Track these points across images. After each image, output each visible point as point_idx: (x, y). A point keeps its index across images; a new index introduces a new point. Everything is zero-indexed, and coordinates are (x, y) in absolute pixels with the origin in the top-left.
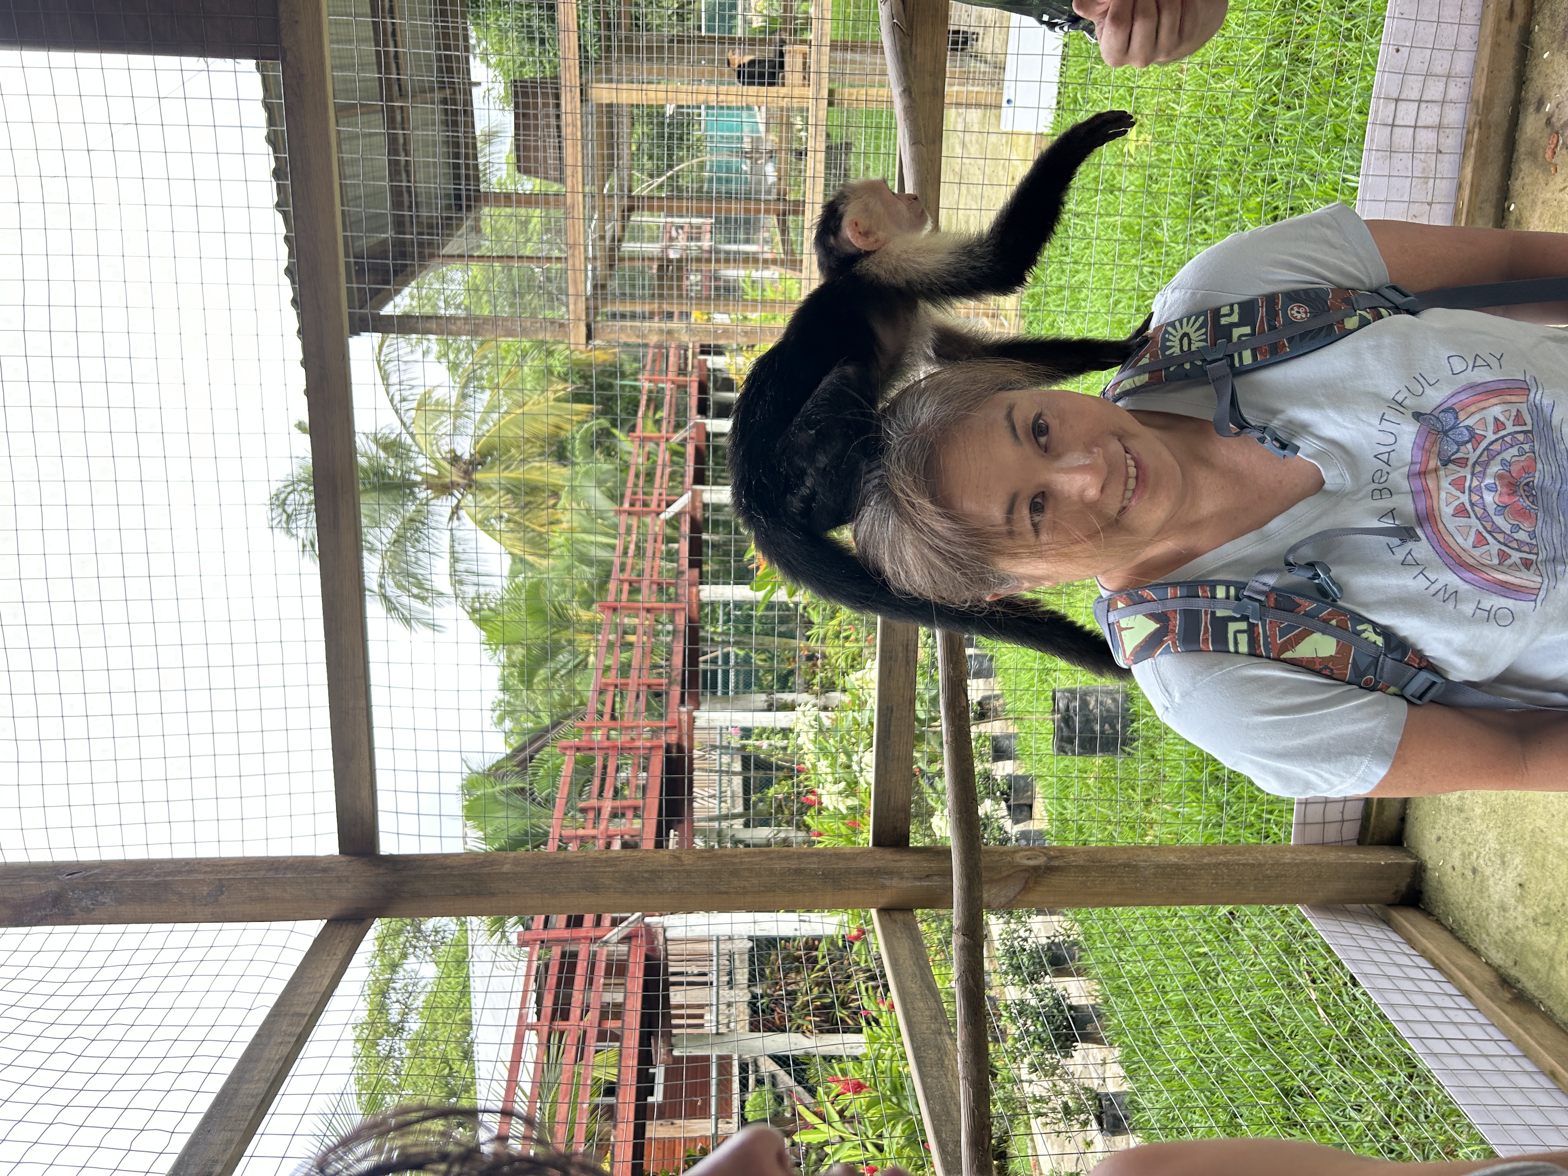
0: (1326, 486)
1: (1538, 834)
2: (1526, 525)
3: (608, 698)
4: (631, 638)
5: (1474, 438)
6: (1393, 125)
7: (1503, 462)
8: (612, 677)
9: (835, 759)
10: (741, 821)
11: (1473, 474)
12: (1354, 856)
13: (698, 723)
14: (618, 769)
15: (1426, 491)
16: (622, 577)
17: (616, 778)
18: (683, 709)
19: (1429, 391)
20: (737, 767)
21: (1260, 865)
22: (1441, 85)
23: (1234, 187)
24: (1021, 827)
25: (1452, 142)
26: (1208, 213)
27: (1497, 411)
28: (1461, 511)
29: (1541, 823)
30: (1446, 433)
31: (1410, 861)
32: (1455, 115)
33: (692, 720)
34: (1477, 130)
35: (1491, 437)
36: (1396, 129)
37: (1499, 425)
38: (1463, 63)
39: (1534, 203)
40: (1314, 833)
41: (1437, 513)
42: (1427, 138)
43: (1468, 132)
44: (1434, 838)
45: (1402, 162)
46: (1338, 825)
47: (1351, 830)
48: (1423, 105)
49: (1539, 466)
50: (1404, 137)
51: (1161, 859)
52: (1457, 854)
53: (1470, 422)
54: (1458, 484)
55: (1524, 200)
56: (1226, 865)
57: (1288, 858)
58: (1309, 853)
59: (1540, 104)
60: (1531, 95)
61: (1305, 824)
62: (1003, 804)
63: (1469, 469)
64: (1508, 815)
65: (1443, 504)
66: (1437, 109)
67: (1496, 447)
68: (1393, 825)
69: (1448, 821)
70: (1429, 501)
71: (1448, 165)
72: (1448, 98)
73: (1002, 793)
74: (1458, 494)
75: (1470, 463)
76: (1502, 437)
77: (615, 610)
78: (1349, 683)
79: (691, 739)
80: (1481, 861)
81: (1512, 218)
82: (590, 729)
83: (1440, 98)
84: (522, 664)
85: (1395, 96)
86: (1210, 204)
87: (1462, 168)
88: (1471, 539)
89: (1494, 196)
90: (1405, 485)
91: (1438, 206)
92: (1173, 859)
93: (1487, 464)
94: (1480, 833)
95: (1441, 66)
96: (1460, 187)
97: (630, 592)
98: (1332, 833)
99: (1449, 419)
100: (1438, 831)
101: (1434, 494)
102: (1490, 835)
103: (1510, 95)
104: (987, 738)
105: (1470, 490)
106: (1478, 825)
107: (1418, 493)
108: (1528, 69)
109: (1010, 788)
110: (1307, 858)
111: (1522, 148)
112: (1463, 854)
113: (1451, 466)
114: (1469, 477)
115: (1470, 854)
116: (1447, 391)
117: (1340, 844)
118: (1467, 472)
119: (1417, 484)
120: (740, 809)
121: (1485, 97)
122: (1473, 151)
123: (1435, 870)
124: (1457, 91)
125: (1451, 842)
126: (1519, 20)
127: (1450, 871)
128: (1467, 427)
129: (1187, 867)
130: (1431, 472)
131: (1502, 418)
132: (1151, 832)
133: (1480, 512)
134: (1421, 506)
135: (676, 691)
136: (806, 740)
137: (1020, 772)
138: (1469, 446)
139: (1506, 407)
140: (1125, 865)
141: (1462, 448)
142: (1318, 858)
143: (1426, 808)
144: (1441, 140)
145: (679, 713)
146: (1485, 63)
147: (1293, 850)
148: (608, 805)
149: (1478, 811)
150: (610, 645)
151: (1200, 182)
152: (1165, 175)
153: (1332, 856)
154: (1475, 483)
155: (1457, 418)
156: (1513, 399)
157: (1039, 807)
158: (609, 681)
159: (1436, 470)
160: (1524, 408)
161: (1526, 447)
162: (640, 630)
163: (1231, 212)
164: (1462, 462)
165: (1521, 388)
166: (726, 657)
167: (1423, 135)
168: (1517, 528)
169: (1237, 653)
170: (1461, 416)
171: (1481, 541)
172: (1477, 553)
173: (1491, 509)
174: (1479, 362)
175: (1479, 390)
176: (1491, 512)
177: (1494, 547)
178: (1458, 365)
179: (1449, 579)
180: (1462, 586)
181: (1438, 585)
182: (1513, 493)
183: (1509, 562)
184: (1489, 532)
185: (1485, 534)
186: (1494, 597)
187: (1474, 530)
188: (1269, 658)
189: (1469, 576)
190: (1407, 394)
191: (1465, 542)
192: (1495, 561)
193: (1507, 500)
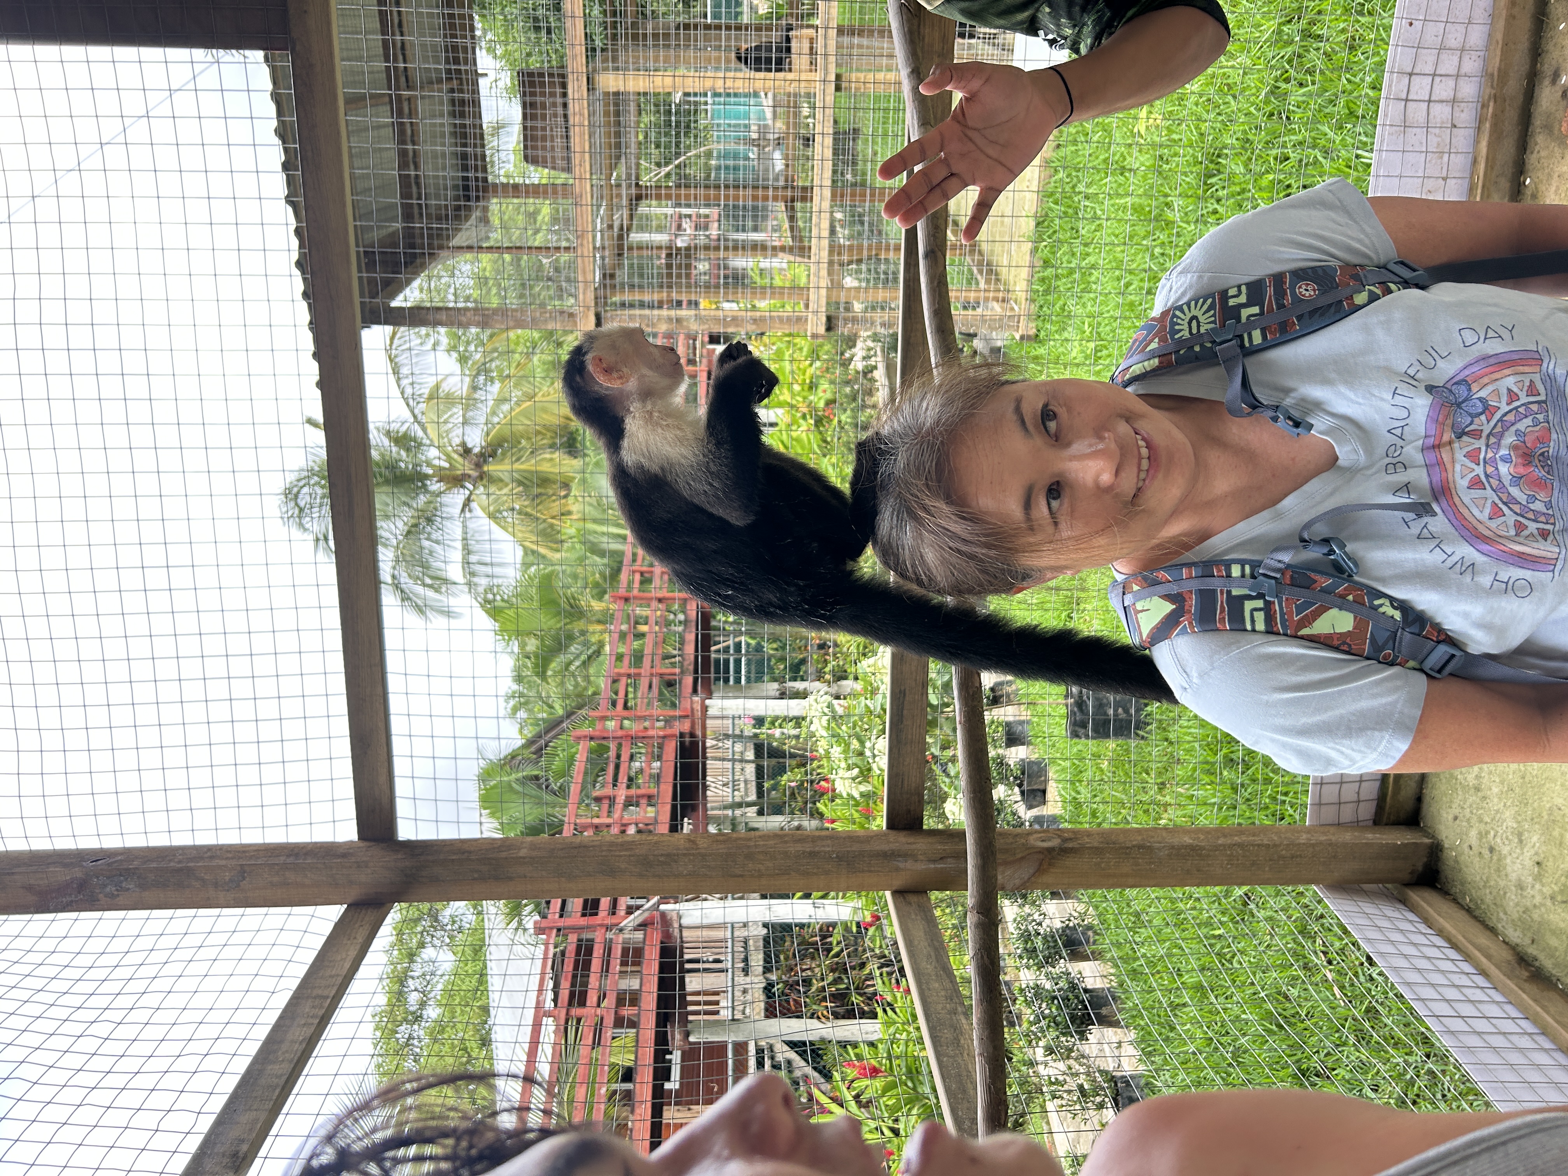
0: (1340, 462)
1: (1556, 812)
2: (1542, 496)
3: (621, 688)
4: (644, 628)
5: (1487, 409)
6: (1407, 100)
7: (1517, 433)
8: (624, 668)
9: (848, 745)
10: (755, 809)
11: (1487, 446)
12: (1370, 836)
13: (711, 712)
14: (632, 758)
15: (1440, 463)
16: (634, 565)
17: (630, 768)
18: (696, 699)
19: (1441, 363)
20: (750, 755)
21: (1275, 846)
22: (1456, 59)
23: (1246, 166)
24: (1035, 812)
25: (1466, 116)
26: (1220, 193)
27: (1510, 382)
28: (1476, 484)
29: (1559, 801)
30: (1459, 405)
31: (1427, 841)
32: (1469, 89)
33: (705, 709)
34: (1492, 104)
35: (1505, 408)
36: (1410, 104)
37: (1512, 396)
38: (1477, 36)
39: (1550, 176)
40: (1329, 814)
41: (1452, 485)
42: (1441, 112)
43: (1483, 106)
44: (1451, 817)
45: (1416, 137)
46: (1355, 805)
47: (1367, 811)
48: (1437, 79)
49: (1554, 436)
50: (1418, 112)
51: (1176, 841)
52: (1473, 833)
53: (1483, 394)
54: (1473, 456)
55: (1540, 174)
56: (1240, 845)
57: (1303, 838)
58: (1324, 833)
59: (1556, 76)
60: (1547, 68)
61: (1320, 805)
62: (1017, 790)
63: (1483, 441)
64: (1525, 794)
65: (1458, 476)
66: (1451, 83)
67: (1510, 417)
68: (1409, 805)
69: (1465, 800)
70: (1444, 474)
71: (1463, 139)
72: (1463, 72)
73: (1016, 778)
74: (1473, 466)
75: (1484, 434)
76: (1516, 408)
77: (627, 600)
78: (1367, 658)
79: (704, 728)
80: (1498, 840)
81: (1528, 192)
82: (604, 718)
83: (1455, 72)
84: (536, 655)
85: (1409, 70)
86: (1221, 184)
87: (1477, 142)
88: (1487, 511)
89: (1509, 171)
90: (1419, 458)
91: (1454, 181)
92: (1187, 840)
93: (1501, 435)
94: (1497, 811)
95: (1455, 38)
96: (1475, 161)
97: (642, 583)
98: (1347, 814)
99: (1462, 391)
100: (1455, 810)
101: (1449, 466)
102: (1507, 814)
103: (1525, 68)
104: (1000, 724)
105: (1485, 462)
106: (1495, 804)
107: (1432, 465)
108: (1544, 41)
109: (1023, 773)
110: (1323, 838)
111: (1538, 121)
112: (1480, 833)
113: (1465, 438)
114: (1483, 449)
115: (1487, 833)
116: (1460, 364)
117: (1356, 825)
118: (1481, 444)
119: (1432, 456)
120: (753, 797)
121: (1499, 69)
122: (1488, 125)
123: (1452, 849)
124: (1472, 65)
125: (1468, 821)
127: (1467, 850)
128: (1480, 399)
129: (1202, 848)
130: (1445, 445)
131: (1515, 390)
132: (1165, 815)
133: (1494, 483)
134: (1436, 479)
135: (689, 680)
136: (819, 727)
137: (1034, 757)
138: (1483, 417)
139: (1519, 377)
140: (1139, 847)
141: (1476, 420)
142: (1333, 838)
143: (1443, 788)
144: (1456, 114)
145: (692, 701)
146: (1499, 36)
147: (1309, 830)
148: (622, 793)
149: (1495, 790)
150: (623, 635)
151: (1212, 162)
152: (1176, 154)
153: (1347, 837)
154: (1490, 455)
155: (1470, 390)
156: (1526, 369)
157: (1053, 791)
158: (622, 671)
159: (1450, 443)
160: (1537, 378)
161: (1541, 417)
162: (652, 621)
163: (1243, 191)
164: (1476, 434)
165: (1533, 358)
166: (738, 646)
167: (1436, 109)
168: (1532, 499)
169: (1254, 630)
170: (1475, 388)
171: (1497, 512)
172: (1493, 524)
173: (1506, 480)
174: (1491, 334)
175: (1492, 361)
176: (1507, 483)
177: (1510, 518)
178: (1469, 337)
179: (1466, 551)
180: (1479, 558)
181: (1455, 558)
182: (1528, 463)
183: (1526, 533)
184: (1505, 503)
185: (1501, 505)
186: (1512, 568)
187: (1489, 502)
188: (1286, 635)
189: (1486, 548)
190: (1419, 367)
191: (1481, 514)
192: (1512, 532)
193: (1522, 470)
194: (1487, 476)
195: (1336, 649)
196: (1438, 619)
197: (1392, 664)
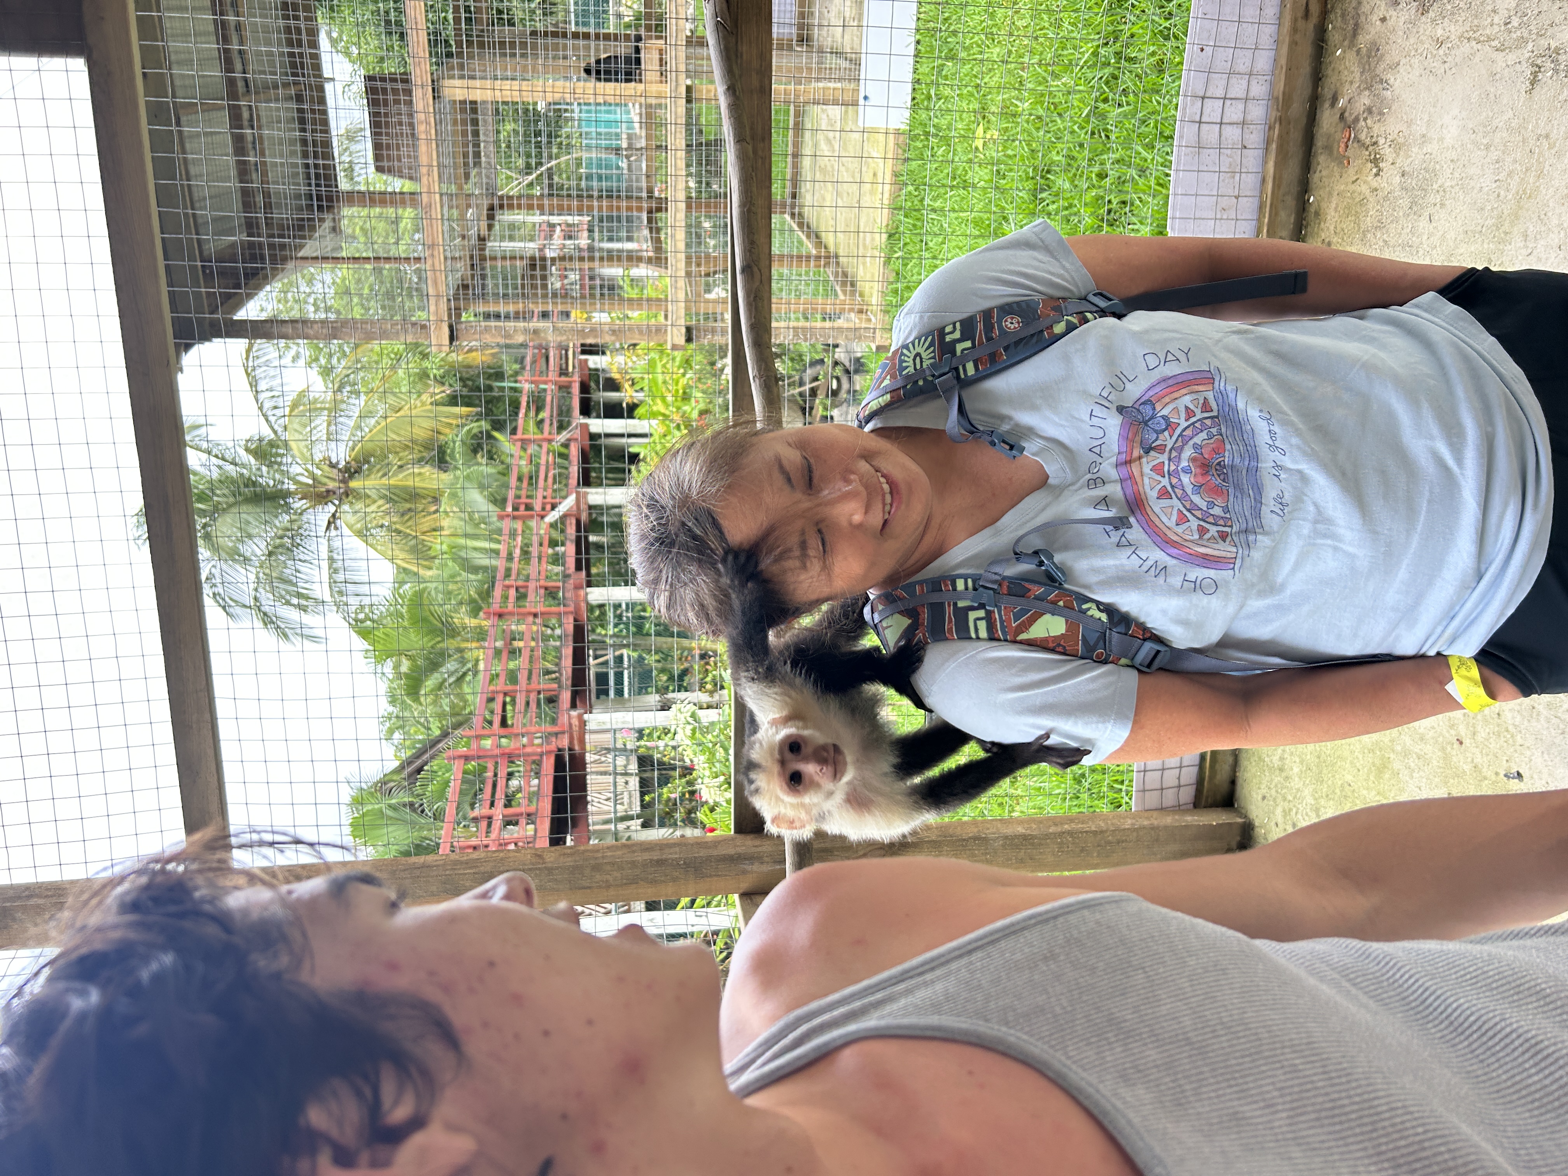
0: (1050, 481)
1: (1347, 788)
2: (1220, 501)
3: (497, 706)
4: (519, 644)
5: (1170, 426)
6: (1200, 122)
7: (1195, 446)
8: (500, 685)
9: (713, 754)
10: (639, 822)
11: (1170, 459)
12: (1189, 818)
13: (591, 726)
14: (510, 775)
15: (1131, 477)
16: (507, 582)
17: (507, 786)
18: (574, 713)
19: (1129, 386)
20: (633, 767)
21: (1102, 832)
22: (1244, 83)
23: (1072, 182)
25: (1255, 137)
26: (1051, 207)
27: (1187, 400)
28: (1164, 494)
29: (1349, 778)
30: (1146, 423)
31: (1240, 820)
32: (1258, 112)
33: (583, 723)
34: (1277, 126)
35: (1184, 424)
36: (1203, 126)
37: (1189, 413)
38: (1264, 62)
39: (1330, 194)
40: (1152, 800)
41: (1143, 497)
42: (1232, 134)
43: (1270, 128)
44: (1260, 797)
45: (1210, 157)
46: (1176, 790)
47: (1187, 795)
48: (1228, 102)
49: (1227, 449)
50: (1210, 134)
51: (1009, 831)
52: (1279, 811)
53: (1165, 412)
54: (1158, 469)
55: (1321, 193)
56: (1070, 833)
57: (1128, 823)
58: (1148, 818)
59: (1335, 99)
60: (1327, 92)
61: (1144, 791)
63: (1166, 455)
64: (1321, 772)
65: (1147, 488)
66: (1240, 106)
67: (1188, 432)
68: (1225, 788)
69: (1272, 780)
70: (1135, 487)
71: (1252, 159)
72: (1251, 95)
74: (1159, 478)
75: (1168, 449)
76: (1193, 424)
77: (500, 616)
78: (1082, 658)
79: (582, 741)
80: (1299, 816)
81: (1312, 210)
82: (479, 737)
83: (1244, 96)
84: (407, 676)
85: (1201, 94)
86: (1052, 199)
87: (1265, 162)
88: (1174, 518)
89: (1295, 189)
90: (1113, 474)
91: (1245, 199)
92: (1020, 830)
93: (1181, 450)
94: (1298, 790)
95: (1243, 64)
96: (1264, 181)
97: (518, 599)
98: (1169, 798)
99: (1147, 410)
100: (1264, 791)
101: (1138, 479)
102: (1306, 792)
103: (1307, 92)
105: (1169, 474)
106: (1296, 783)
107: (1126, 480)
108: (1323, 66)
110: (1146, 823)
111: (1320, 142)
112: (1284, 811)
113: (1152, 453)
114: (1166, 462)
115: (1290, 810)
116: (1145, 385)
117: (1178, 808)
118: (1164, 458)
119: (1124, 471)
120: (637, 809)
121: (1284, 93)
122: (1274, 146)
123: (1261, 827)
124: (1259, 89)
125: (1275, 800)
126: (1314, 19)
127: (1274, 827)
128: (1163, 417)
129: (1033, 837)
130: (1135, 460)
131: (1192, 407)
132: (1017, 808)
133: (1179, 492)
134: (1129, 492)
135: (567, 695)
136: (683, 738)
138: (1166, 433)
139: (1194, 396)
140: (975, 838)
141: (1161, 436)
142: (1156, 823)
143: (1253, 770)
144: (1246, 136)
145: (570, 717)
146: (1283, 61)
147: (1134, 816)
148: (500, 814)
149: (1296, 770)
150: (498, 652)
151: (1042, 177)
152: (1011, 170)
153: (1168, 820)
154: (1173, 467)
155: (1154, 409)
156: (1200, 388)
158: (499, 688)
159: (1140, 458)
160: (1210, 396)
161: (1215, 431)
162: (527, 636)
163: (1071, 206)
164: (1161, 449)
165: (1206, 378)
166: (619, 659)
167: (1228, 131)
168: (1212, 505)
169: (978, 638)
170: (1158, 407)
171: (1182, 519)
172: (1179, 530)
173: (1189, 489)
174: (1170, 357)
175: (1170, 382)
176: (1189, 492)
177: (1194, 523)
178: (1152, 361)
179: (1158, 555)
180: (1171, 562)
181: (1150, 563)
182: (1205, 473)
183: (1207, 536)
184: (1189, 510)
185: (1185, 512)
186: (1198, 569)
187: (1176, 510)
188: (1006, 640)
189: (1174, 551)
190: (1111, 389)
191: (1169, 520)
192: (1196, 536)
193: (1201, 480)
194: (1172, 487)
195: (1052, 651)
196: (1142, 619)
197: (1105, 662)
